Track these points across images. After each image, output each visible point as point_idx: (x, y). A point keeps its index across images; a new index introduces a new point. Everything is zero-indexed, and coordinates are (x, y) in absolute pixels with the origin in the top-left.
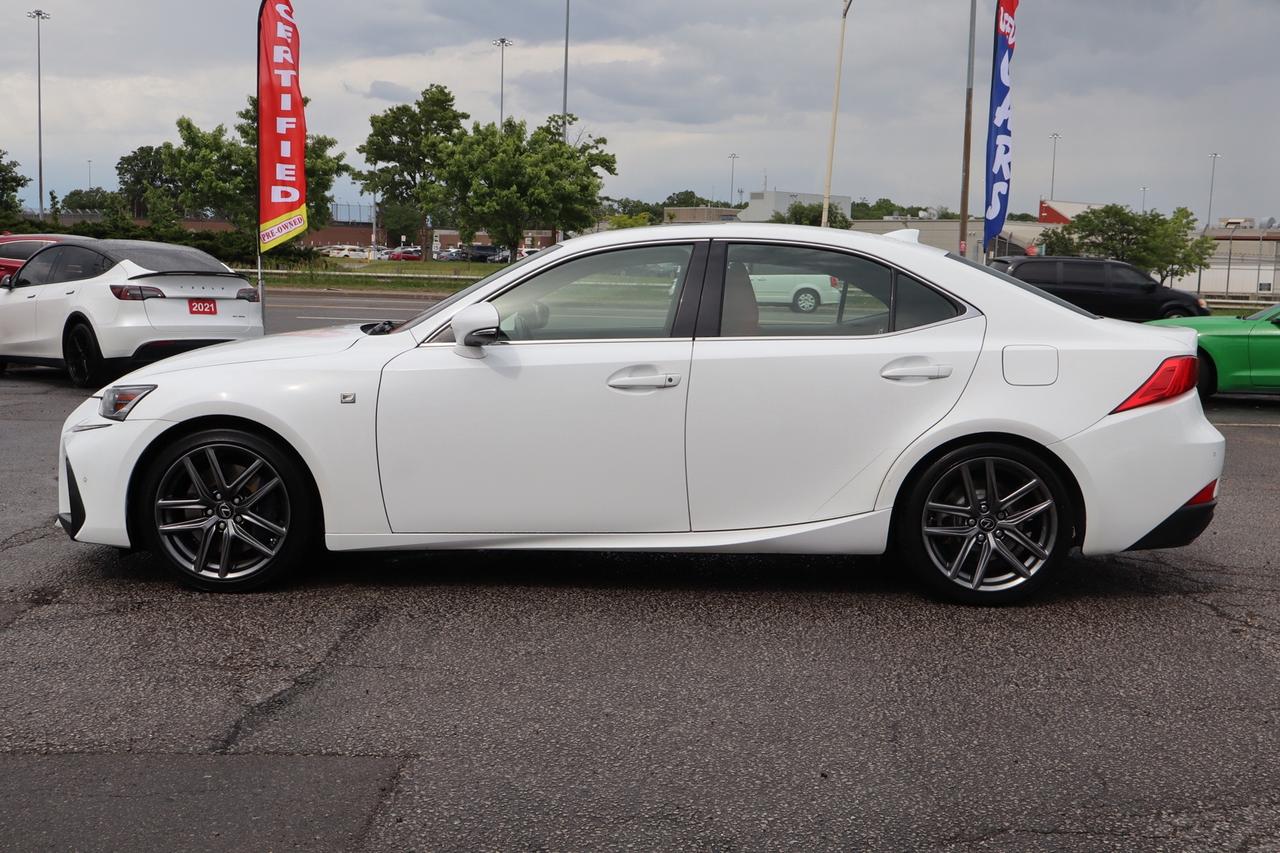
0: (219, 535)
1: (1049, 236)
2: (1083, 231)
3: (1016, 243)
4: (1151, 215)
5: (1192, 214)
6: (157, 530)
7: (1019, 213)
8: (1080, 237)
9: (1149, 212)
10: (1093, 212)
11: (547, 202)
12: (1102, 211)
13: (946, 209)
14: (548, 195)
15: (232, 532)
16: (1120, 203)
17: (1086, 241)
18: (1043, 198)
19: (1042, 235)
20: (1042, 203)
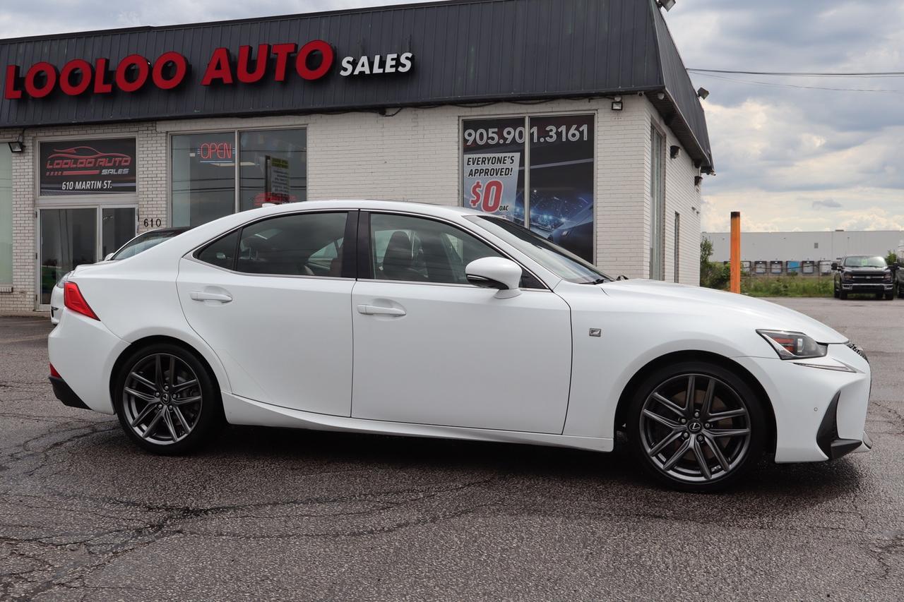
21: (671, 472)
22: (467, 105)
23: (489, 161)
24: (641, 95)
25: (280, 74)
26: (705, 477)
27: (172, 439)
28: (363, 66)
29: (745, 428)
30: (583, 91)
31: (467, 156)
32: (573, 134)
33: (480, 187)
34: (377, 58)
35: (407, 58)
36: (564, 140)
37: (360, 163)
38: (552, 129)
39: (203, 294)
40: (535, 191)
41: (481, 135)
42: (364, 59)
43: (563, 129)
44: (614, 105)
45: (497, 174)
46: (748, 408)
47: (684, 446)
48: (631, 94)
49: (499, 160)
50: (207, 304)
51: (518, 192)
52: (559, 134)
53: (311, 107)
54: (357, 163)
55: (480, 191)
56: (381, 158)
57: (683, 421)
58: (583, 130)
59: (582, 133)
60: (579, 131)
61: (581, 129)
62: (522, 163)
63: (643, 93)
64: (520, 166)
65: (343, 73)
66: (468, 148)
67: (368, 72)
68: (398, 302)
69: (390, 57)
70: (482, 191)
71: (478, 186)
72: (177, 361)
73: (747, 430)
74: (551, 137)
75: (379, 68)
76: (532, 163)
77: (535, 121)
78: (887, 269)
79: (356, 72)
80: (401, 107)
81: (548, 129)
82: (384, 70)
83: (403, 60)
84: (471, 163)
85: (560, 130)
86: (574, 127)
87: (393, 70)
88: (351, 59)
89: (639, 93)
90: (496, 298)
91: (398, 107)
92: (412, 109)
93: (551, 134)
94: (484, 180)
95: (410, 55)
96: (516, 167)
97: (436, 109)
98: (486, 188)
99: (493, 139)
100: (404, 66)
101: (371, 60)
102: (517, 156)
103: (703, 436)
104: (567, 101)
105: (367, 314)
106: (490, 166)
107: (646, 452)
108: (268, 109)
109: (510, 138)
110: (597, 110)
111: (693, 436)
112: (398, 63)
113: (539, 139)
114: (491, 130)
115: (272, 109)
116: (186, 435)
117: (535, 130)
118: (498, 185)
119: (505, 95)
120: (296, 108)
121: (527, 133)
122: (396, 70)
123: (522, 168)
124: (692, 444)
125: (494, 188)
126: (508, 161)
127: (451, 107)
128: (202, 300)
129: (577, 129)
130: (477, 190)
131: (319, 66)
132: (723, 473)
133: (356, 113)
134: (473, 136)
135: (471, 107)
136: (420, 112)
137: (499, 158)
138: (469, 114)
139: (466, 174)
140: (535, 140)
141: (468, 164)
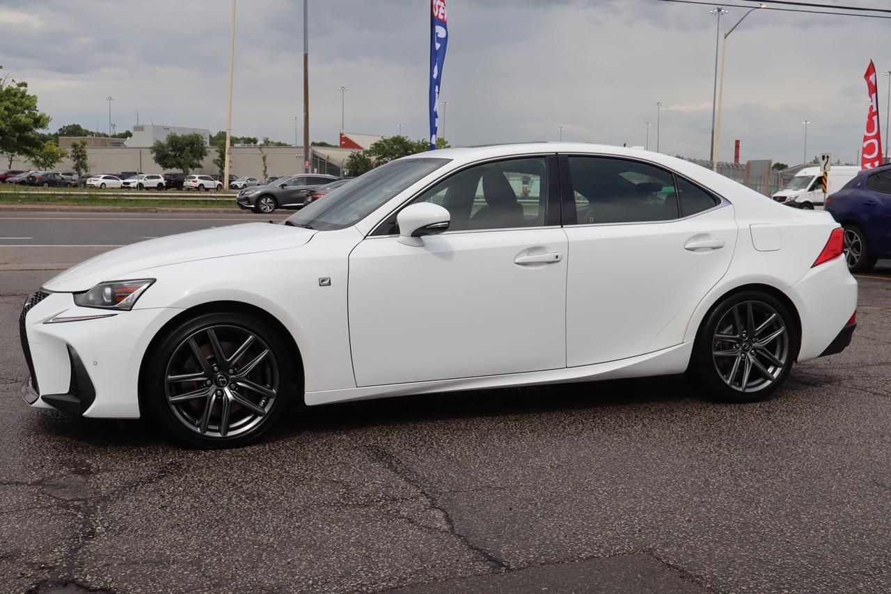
0: (219, 401)
1: (355, 158)
2: (379, 154)
3: (331, 162)
4: (423, 143)
5: (447, 142)
6: (166, 400)
7: (319, 142)
8: (377, 158)
9: (421, 141)
10: (385, 141)
11: (7, 131)
12: (391, 140)
13: (268, 139)
14: (8, 126)
15: (230, 396)
16: (403, 135)
17: (381, 161)
18: (342, 132)
19: (350, 157)
20: (341, 135)
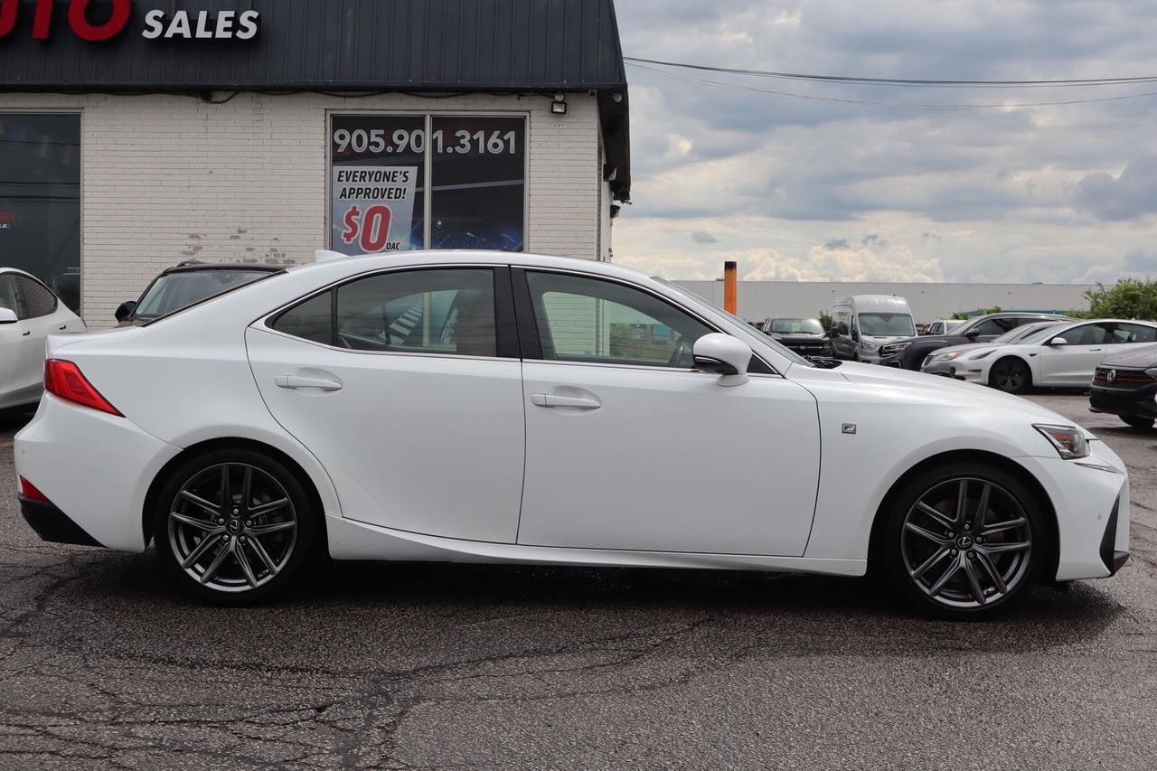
21: (937, 598)
22: (339, 93)
23: (370, 177)
24: (592, 94)
25: (41, 27)
26: (979, 602)
27: (249, 583)
28: (180, 25)
29: (1024, 541)
30: (512, 84)
31: (337, 169)
32: (494, 144)
33: (357, 214)
34: (203, 16)
35: (250, 19)
36: (482, 150)
37: (169, 171)
38: (465, 136)
39: (295, 379)
40: (440, 223)
41: (360, 139)
42: (181, 15)
43: (480, 135)
44: (555, 106)
45: (382, 197)
46: (1029, 517)
47: (953, 566)
48: (577, 92)
49: (387, 176)
50: (300, 393)
51: (414, 223)
52: (475, 143)
53: (93, 82)
54: (164, 171)
55: (358, 222)
56: (204, 166)
57: (951, 534)
58: (509, 139)
59: (507, 143)
60: (503, 139)
61: (506, 138)
62: (420, 182)
63: (596, 91)
64: (417, 187)
65: (146, 34)
66: (339, 157)
67: (187, 35)
68: (590, 390)
69: (222, 15)
70: (360, 221)
71: (354, 212)
72: (255, 473)
73: (1027, 544)
74: (463, 146)
75: (206, 30)
76: (434, 183)
77: (439, 123)
78: (825, 336)
79: (169, 34)
80: (235, 91)
81: (459, 134)
82: (214, 35)
83: (244, 20)
84: (344, 179)
85: (475, 137)
86: (497, 133)
87: (229, 35)
88: (160, 14)
89: (590, 91)
90: (719, 385)
91: (232, 90)
92: (255, 95)
93: (462, 141)
94: (364, 205)
95: (255, 14)
96: (411, 188)
97: (291, 96)
98: (367, 215)
99: (377, 145)
100: (245, 30)
101: (192, 18)
102: (413, 171)
103: (975, 552)
104: (487, 96)
105: (546, 406)
106: (372, 185)
107: (909, 575)
108: (18, 81)
109: (403, 144)
110: (529, 112)
111: (962, 553)
112: (236, 26)
113: (445, 148)
114: (373, 133)
115: (27, 82)
116: (270, 577)
117: (439, 134)
118: (385, 213)
119: (399, 83)
120: (68, 83)
121: (428, 141)
122: (234, 35)
123: (420, 189)
124: (963, 563)
125: (378, 217)
126: (400, 178)
127: (315, 94)
128: (294, 388)
129: (500, 137)
130: (353, 218)
131: (106, 22)
132: (998, 595)
133: (163, 95)
134: (348, 139)
135: (344, 97)
136: (265, 99)
137: (385, 172)
138: (341, 108)
139: (337, 194)
140: (440, 150)
141: (339, 180)
